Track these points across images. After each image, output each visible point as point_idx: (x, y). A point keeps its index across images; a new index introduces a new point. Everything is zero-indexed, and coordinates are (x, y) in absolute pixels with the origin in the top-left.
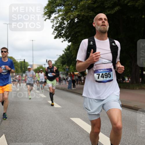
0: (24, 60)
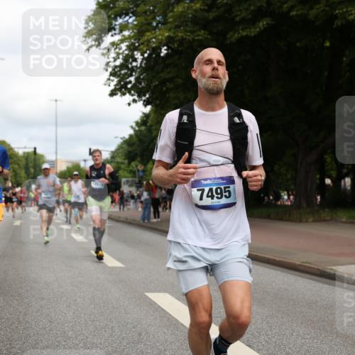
0: (33, 150)
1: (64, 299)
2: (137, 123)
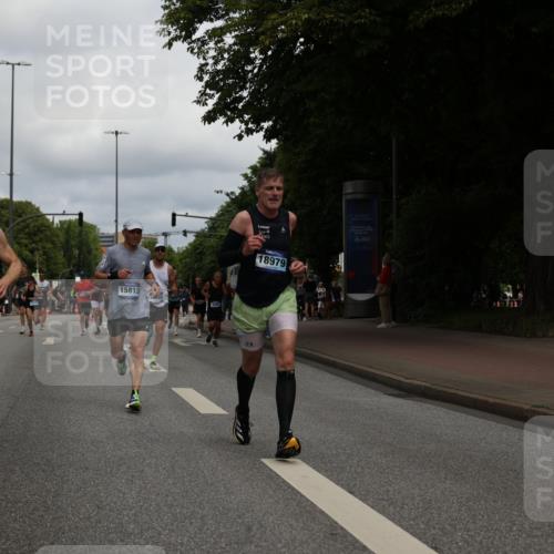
0: (77, 217)
1: (123, 468)
2: (254, 169)
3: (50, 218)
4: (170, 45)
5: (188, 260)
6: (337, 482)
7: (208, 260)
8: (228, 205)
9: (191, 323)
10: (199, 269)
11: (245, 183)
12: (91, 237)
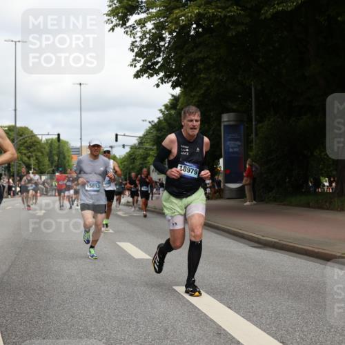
0: (57, 136)
1: (87, 292)
2: (166, 106)
3: (40, 137)
4: (113, 29)
5: (125, 163)
6: (221, 301)
7: (138, 163)
8: (151, 129)
9: (128, 202)
10: (133, 168)
11: (161, 115)
12: (66, 149)
